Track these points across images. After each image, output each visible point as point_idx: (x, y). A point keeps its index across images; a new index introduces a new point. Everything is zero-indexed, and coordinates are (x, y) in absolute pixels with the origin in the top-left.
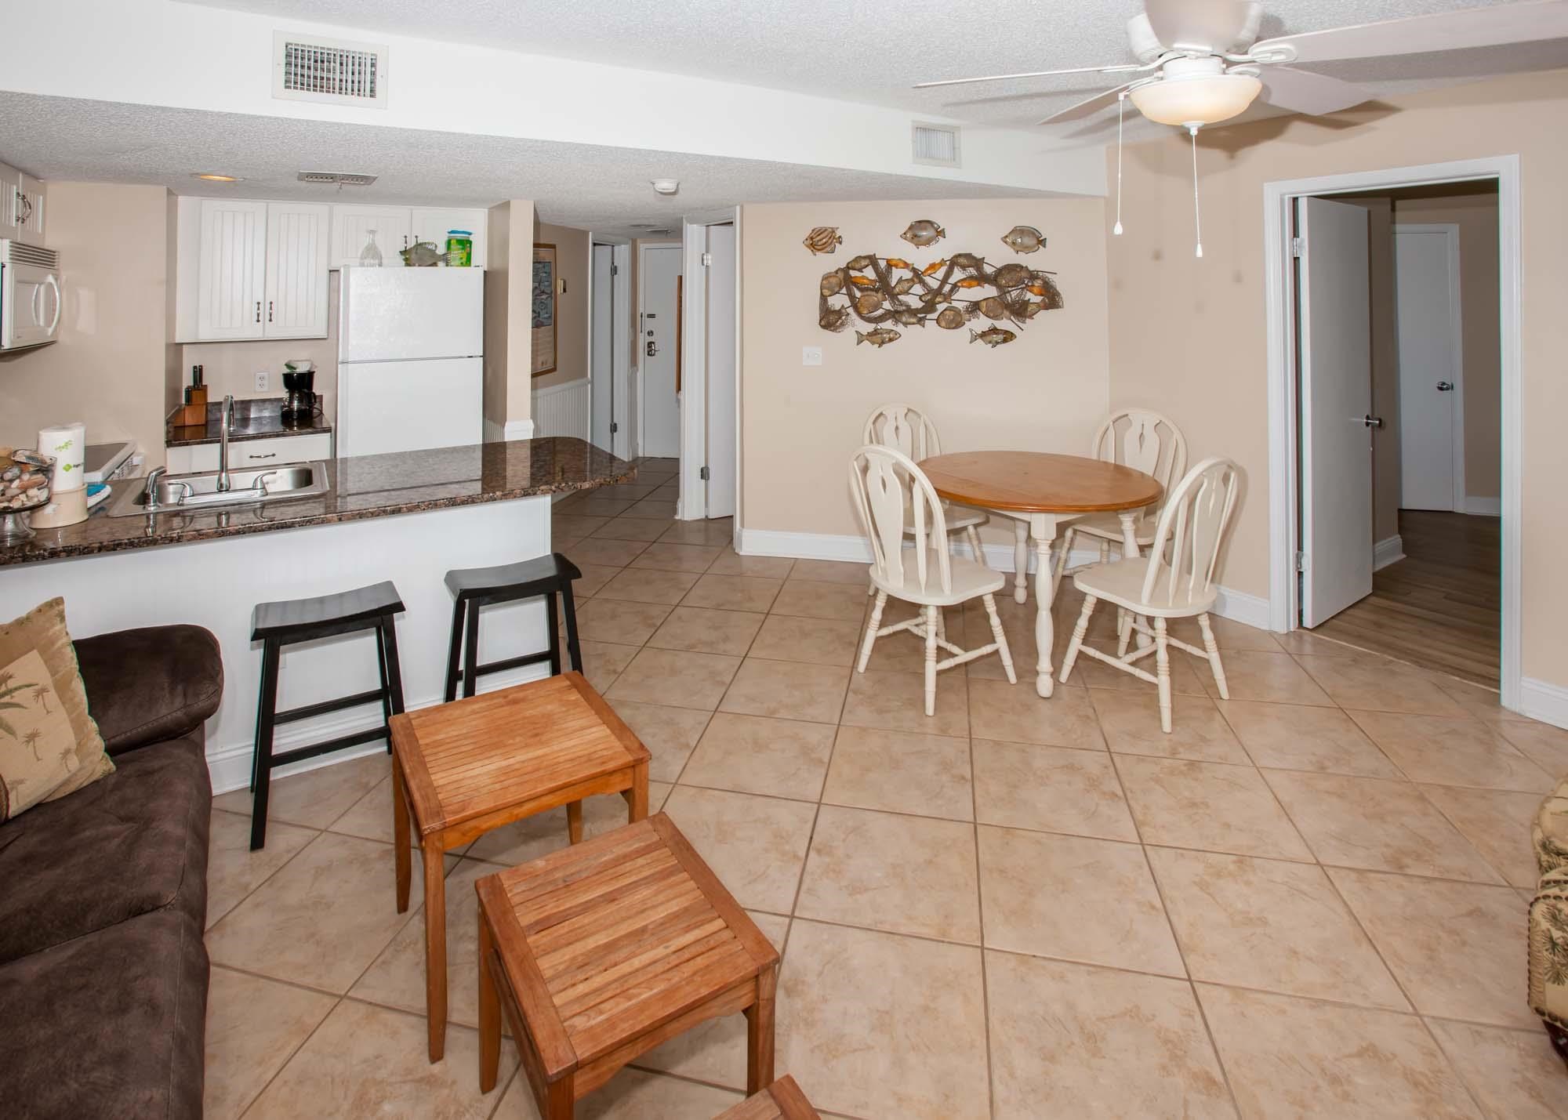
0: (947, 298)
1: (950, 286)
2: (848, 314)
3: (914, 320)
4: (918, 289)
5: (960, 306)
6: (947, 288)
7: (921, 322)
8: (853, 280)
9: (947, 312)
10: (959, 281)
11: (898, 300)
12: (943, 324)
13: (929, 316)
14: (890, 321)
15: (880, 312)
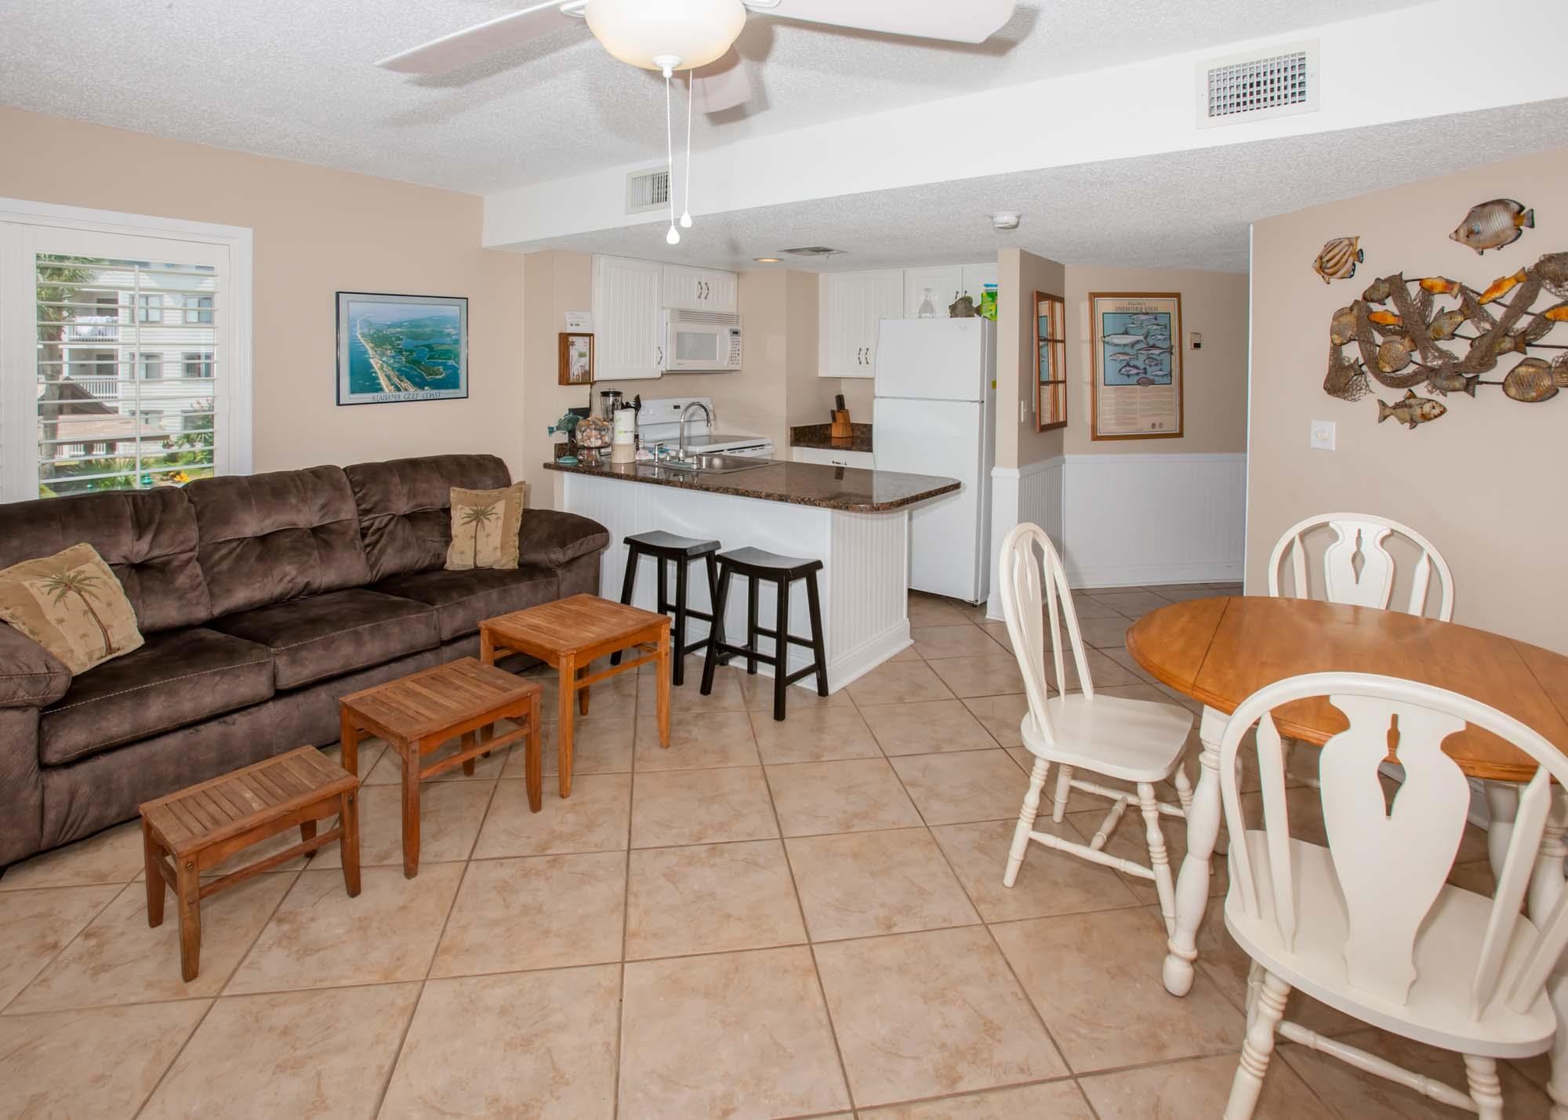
0: (1523, 341)
1: (1531, 318)
2: (1363, 373)
3: (1457, 384)
4: (1469, 329)
5: (1549, 356)
6: (1523, 322)
7: (1469, 387)
8: (1372, 318)
9: (1522, 370)
10: (1548, 311)
11: (1438, 349)
12: (1513, 391)
13: (1483, 377)
14: (1426, 383)
15: (1411, 369)
